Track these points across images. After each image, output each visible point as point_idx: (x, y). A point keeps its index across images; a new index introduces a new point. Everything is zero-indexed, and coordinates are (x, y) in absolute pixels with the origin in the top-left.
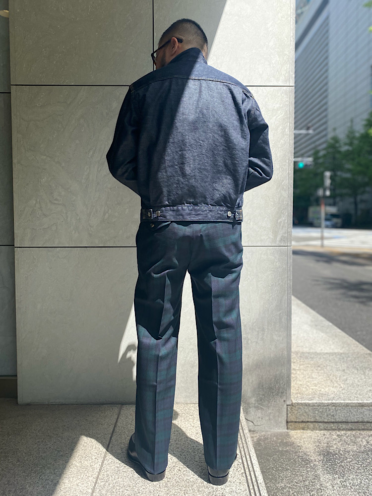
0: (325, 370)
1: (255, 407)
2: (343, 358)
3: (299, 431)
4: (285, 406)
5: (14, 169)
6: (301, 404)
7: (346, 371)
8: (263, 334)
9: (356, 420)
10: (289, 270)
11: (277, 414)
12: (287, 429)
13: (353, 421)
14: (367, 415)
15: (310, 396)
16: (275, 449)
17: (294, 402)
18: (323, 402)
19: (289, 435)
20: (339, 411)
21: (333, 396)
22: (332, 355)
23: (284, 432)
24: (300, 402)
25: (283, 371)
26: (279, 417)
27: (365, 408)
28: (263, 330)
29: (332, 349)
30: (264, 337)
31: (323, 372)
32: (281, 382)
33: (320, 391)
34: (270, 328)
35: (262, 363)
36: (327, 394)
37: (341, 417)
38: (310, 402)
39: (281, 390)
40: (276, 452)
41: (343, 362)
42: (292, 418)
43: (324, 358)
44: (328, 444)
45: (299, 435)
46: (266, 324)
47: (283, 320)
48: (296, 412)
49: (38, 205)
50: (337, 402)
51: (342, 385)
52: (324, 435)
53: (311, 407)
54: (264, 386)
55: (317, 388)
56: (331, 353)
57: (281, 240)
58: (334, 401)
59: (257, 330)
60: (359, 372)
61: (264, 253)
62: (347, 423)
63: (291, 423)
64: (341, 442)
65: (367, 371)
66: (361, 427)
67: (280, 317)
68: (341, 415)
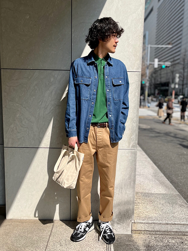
0: (154, 204)
1: (117, 223)
2: (164, 197)
3: (137, 234)
4: (131, 223)
6: (139, 222)
7: (164, 205)
8: (122, 190)
9: (164, 230)
11: (127, 226)
12: (132, 233)
13: (163, 231)
14: (169, 228)
15: (144, 219)
16: (124, 243)
17: (135, 221)
18: (149, 222)
19: (132, 236)
20: (156, 226)
21: (154, 218)
22: (159, 195)
25: (131, 207)
26: (128, 228)
27: (169, 225)
28: (122, 188)
29: (160, 191)
30: (122, 192)
31: (152, 205)
32: (130, 212)
33: (149, 215)
34: (125, 188)
35: (121, 204)
36: (152, 218)
37: (157, 229)
38: (143, 221)
39: (129, 216)
40: (125, 245)
41: (164, 199)
42: (134, 228)
43: (155, 196)
45: (137, 237)
46: (123, 186)
47: (131, 184)
48: (136, 226)
50: (156, 222)
51: (160, 213)
53: (143, 224)
54: (121, 214)
55: (147, 214)
56: (159, 194)
57: (132, 147)
58: (154, 222)
59: (119, 188)
60: (170, 205)
61: (123, 152)
62: (160, 231)
63: (133, 231)
64: (156, 241)
65: (174, 205)
66: (166, 233)
67: (130, 182)
68: (157, 228)
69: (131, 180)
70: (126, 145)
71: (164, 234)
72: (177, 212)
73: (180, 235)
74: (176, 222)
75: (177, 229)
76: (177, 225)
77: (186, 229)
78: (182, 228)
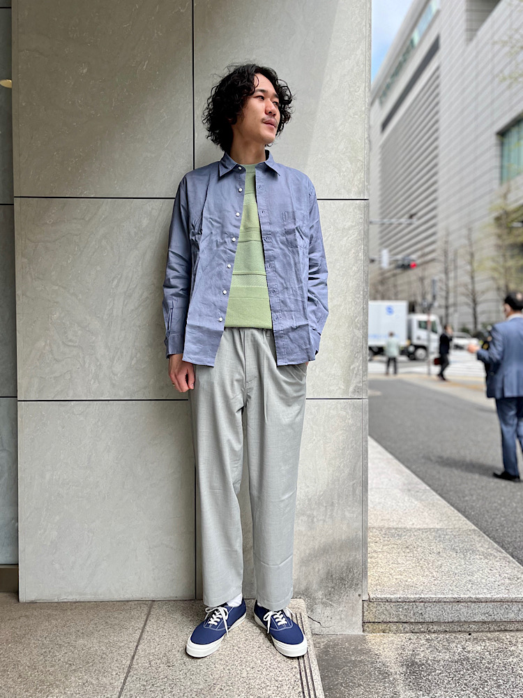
0: (415, 552)
1: (323, 603)
2: (440, 537)
3: (378, 634)
4: (361, 602)
5: (17, 303)
6: (381, 599)
8: (332, 510)
9: (450, 620)
10: (365, 429)
11: (351, 611)
12: (363, 631)
13: (446, 621)
14: (464, 613)
15: (393, 589)
16: (346, 659)
17: (372, 596)
18: (409, 596)
19: (365, 640)
20: (429, 609)
21: (422, 588)
23: (359, 636)
24: (379, 596)
25: (358, 557)
26: (352, 616)
27: (462, 604)
28: (332, 504)
29: (427, 524)
30: (334, 514)
32: (355, 571)
33: (406, 581)
34: (341, 502)
35: (331, 548)
36: (414, 586)
37: (431, 616)
38: (392, 596)
39: (355, 581)
40: (348, 663)
42: (369, 617)
43: (414, 535)
44: (413, 651)
45: (379, 640)
46: (336, 497)
47: (357, 492)
48: (375, 609)
49: (47, 348)
50: (426, 596)
51: (434, 573)
52: (410, 639)
53: (394, 604)
54: (334, 576)
55: (402, 577)
56: (425, 529)
57: (354, 392)
58: (423, 596)
59: (325, 505)
61: (333, 407)
62: (438, 623)
63: (368, 624)
64: (431, 649)
65: (468, 554)
66: (456, 628)
67: (353, 489)
68: (431, 614)
69: (354, 482)
70: (340, 388)
71: (451, 629)
72: (478, 570)
73: (495, 631)
74: (481, 596)
75: (485, 614)
76: (484, 604)
77: (508, 613)
78: (499, 610)
